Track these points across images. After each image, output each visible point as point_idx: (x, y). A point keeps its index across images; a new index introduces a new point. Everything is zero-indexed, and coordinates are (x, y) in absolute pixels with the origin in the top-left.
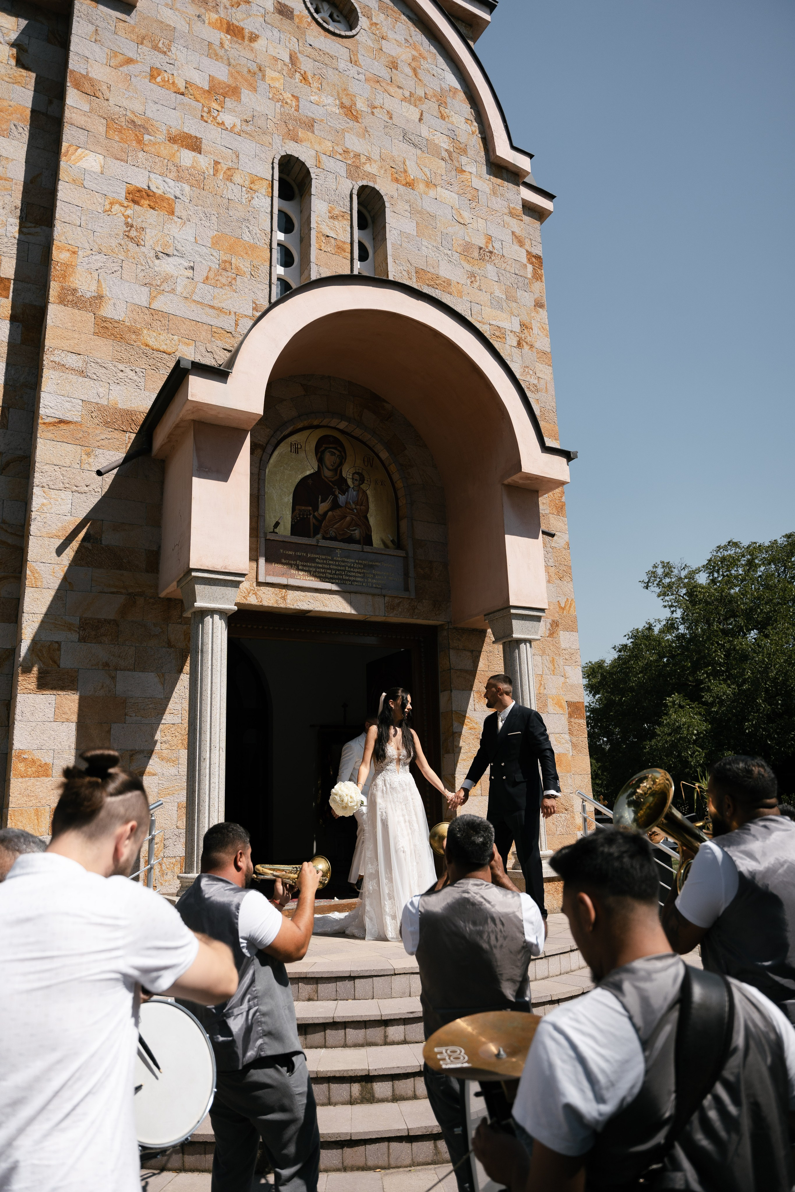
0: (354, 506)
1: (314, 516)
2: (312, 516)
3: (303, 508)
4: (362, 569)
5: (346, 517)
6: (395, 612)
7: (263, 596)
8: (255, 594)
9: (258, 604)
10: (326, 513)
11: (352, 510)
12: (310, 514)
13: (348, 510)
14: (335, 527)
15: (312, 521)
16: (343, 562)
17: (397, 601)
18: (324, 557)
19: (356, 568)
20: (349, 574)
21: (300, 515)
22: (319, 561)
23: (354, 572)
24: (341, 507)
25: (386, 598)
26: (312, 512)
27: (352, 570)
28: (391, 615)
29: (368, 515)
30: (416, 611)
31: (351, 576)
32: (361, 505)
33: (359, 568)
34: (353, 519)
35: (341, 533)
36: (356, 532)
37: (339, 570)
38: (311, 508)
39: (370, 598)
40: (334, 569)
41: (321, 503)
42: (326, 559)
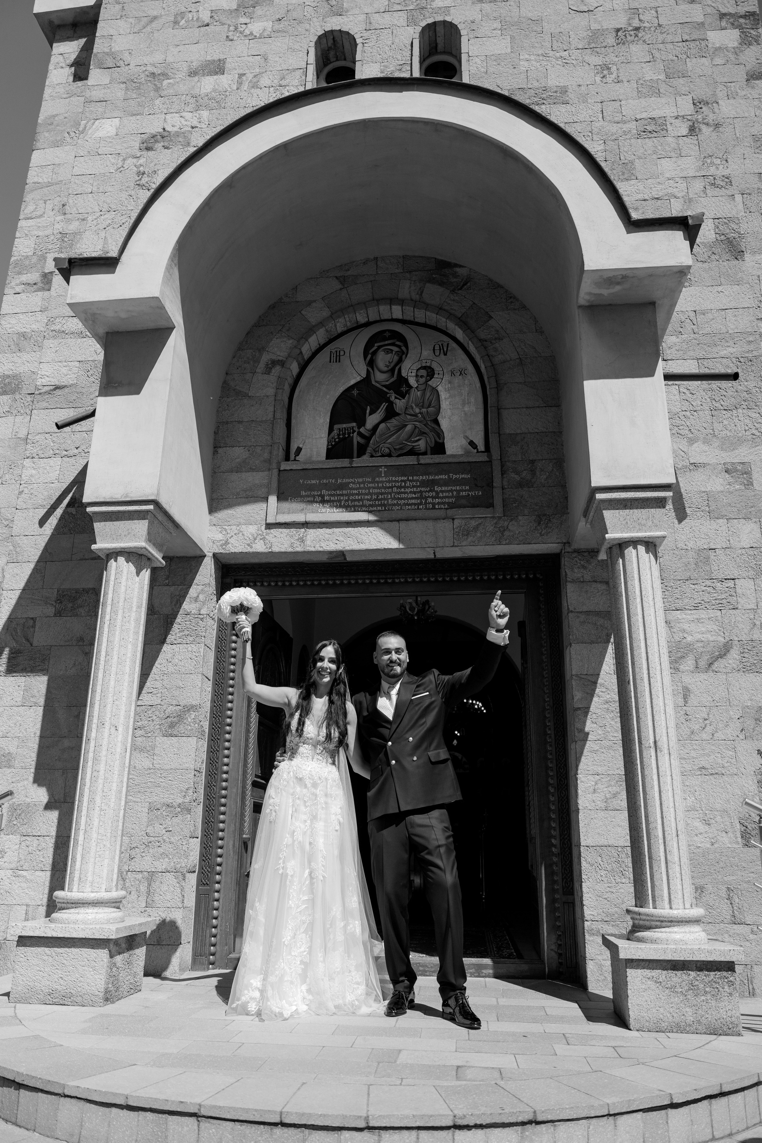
0: (417, 410)
1: (360, 434)
2: (355, 434)
3: (344, 426)
4: (417, 487)
5: (406, 425)
6: (470, 539)
7: (273, 540)
8: (264, 539)
9: (266, 551)
10: (376, 428)
11: (415, 415)
12: (354, 432)
13: (409, 417)
14: (389, 441)
15: (356, 439)
16: (389, 482)
17: (473, 523)
18: (360, 480)
19: (408, 487)
20: (397, 496)
21: (339, 435)
22: (354, 486)
23: (405, 493)
24: (398, 414)
25: (456, 522)
26: (356, 429)
27: (403, 490)
28: (464, 543)
29: (440, 418)
30: (507, 533)
31: (401, 499)
32: (429, 406)
33: (414, 487)
34: (416, 427)
35: (398, 447)
36: (420, 442)
37: (382, 494)
38: (354, 424)
39: (430, 524)
40: (375, 494)
41: (370, 414)
42: (363, 483)
